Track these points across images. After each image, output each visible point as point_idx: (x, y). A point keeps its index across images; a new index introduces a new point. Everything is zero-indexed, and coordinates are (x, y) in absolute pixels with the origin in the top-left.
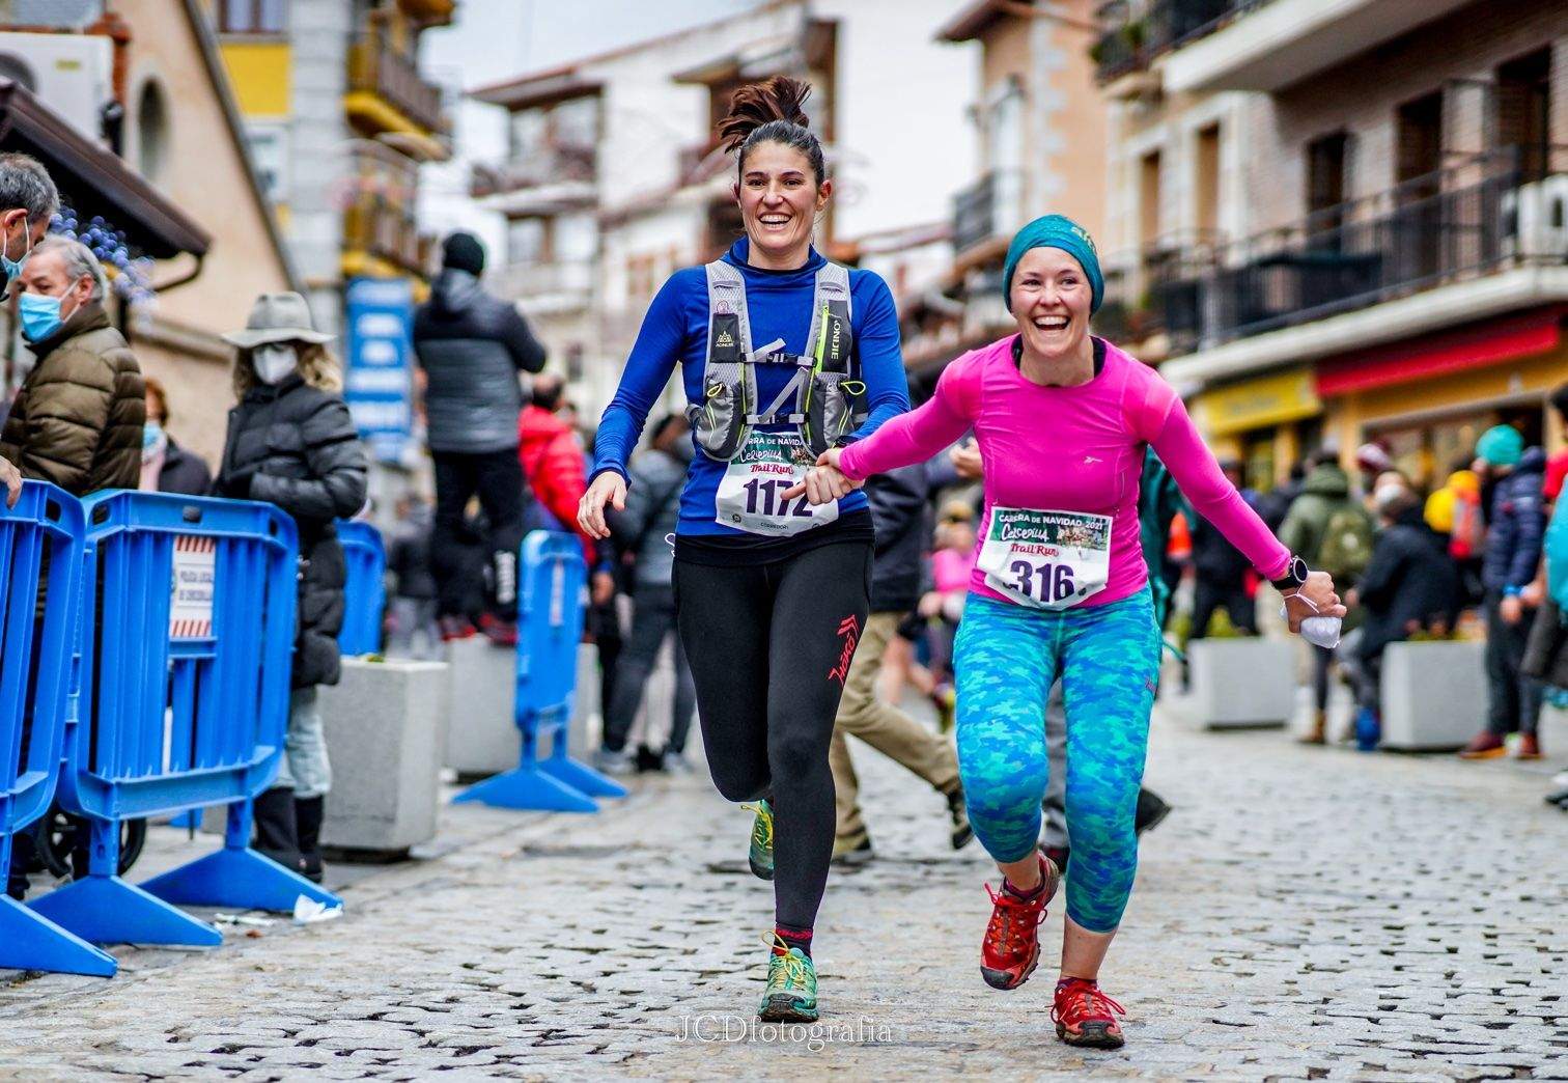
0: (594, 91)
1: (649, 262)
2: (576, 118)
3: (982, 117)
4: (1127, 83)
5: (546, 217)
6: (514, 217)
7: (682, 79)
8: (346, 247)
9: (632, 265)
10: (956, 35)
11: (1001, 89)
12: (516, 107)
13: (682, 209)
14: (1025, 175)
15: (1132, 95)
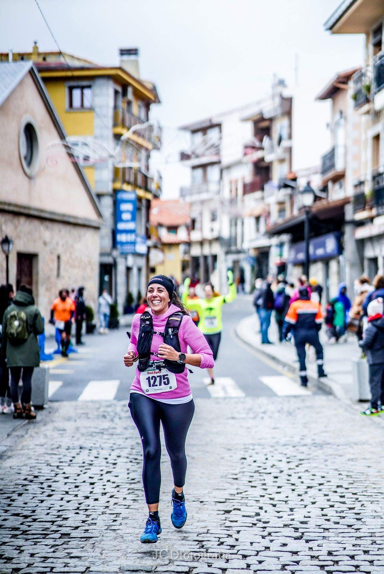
0: (219, 125)
1: (236, 181)
2: (213, 134)
3: (333, 127)
4: (366, 107)
5: (204, 167)
6: (194, 168)
7: (245, 120)
8: (114, 180)
9: (231, 182)
10: (324, 97)
11: (338, 116)
12: (194, 132)
13: (246, 164)
14: (346, 147)
15: (368, 112)
